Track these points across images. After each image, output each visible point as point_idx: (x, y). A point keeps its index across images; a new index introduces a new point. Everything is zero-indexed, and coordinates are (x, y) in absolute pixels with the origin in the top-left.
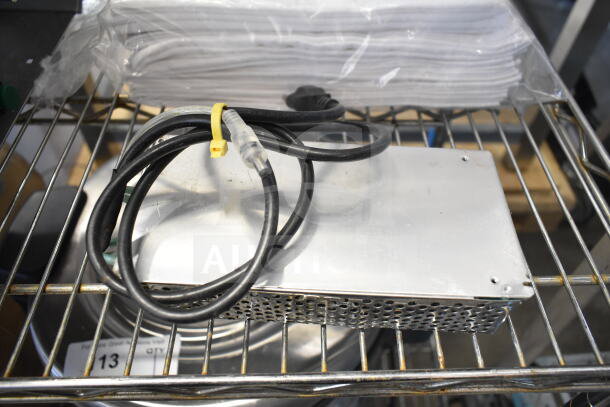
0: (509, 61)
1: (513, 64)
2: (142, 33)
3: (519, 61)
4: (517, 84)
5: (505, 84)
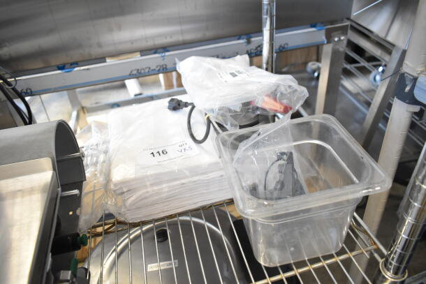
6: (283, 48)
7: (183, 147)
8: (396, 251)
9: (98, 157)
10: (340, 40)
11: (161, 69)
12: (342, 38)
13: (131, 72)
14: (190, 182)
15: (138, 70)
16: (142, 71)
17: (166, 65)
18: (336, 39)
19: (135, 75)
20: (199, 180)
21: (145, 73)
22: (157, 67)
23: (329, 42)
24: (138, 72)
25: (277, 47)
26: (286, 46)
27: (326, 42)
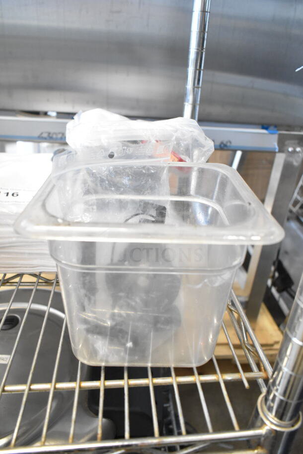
6: (225, 145)
8: (275, 396)
10: (294, 152)
12: (298, 149)
15: (49, 133)
16: (54, 136)
18: (290, 149)
19: (45, 138)
21: (57, 138)
23: (281, 151)
24: (49, 136)
25: (218, 144)
26: (228, 144)
27: (277, 150)
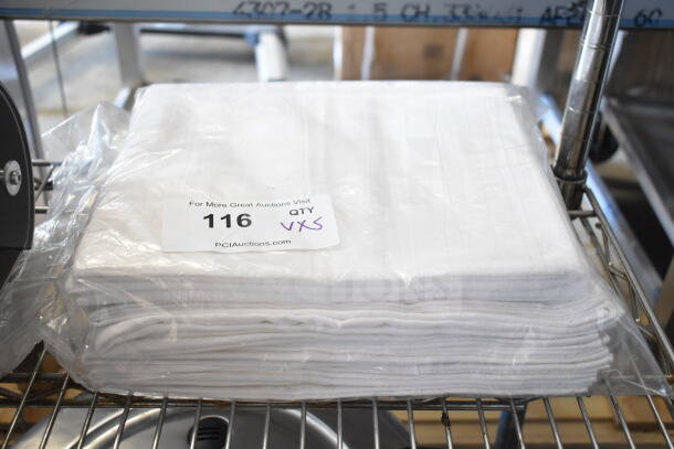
0: (595, 339)
1: (599, 342)
2: (108, 306)
3: (607, 339)
4: (608, 366)
5: (593, 367)
6: (648, 20)
7: (300, 218)
9: (79, 195)
11: (316, 12)
13: (241, 6)
14: (286, 321)
15: (258, 5)
16: (268, 10)
17: (329, 7)
19: (249, 15)
20: (312, 322)
21: (273, 14)
22: (306, 6)
24: (256, 9)
25: (631, 15)
